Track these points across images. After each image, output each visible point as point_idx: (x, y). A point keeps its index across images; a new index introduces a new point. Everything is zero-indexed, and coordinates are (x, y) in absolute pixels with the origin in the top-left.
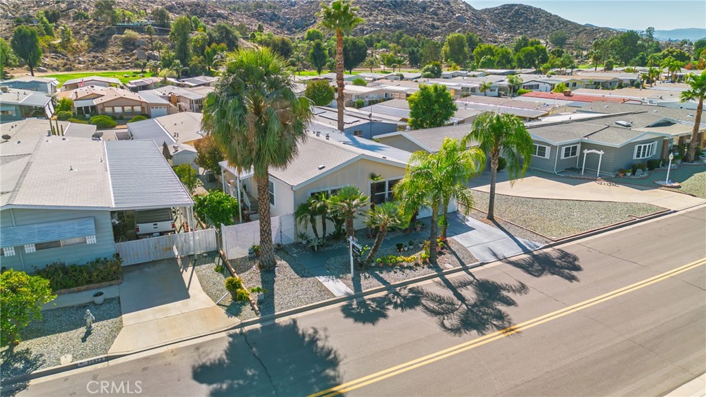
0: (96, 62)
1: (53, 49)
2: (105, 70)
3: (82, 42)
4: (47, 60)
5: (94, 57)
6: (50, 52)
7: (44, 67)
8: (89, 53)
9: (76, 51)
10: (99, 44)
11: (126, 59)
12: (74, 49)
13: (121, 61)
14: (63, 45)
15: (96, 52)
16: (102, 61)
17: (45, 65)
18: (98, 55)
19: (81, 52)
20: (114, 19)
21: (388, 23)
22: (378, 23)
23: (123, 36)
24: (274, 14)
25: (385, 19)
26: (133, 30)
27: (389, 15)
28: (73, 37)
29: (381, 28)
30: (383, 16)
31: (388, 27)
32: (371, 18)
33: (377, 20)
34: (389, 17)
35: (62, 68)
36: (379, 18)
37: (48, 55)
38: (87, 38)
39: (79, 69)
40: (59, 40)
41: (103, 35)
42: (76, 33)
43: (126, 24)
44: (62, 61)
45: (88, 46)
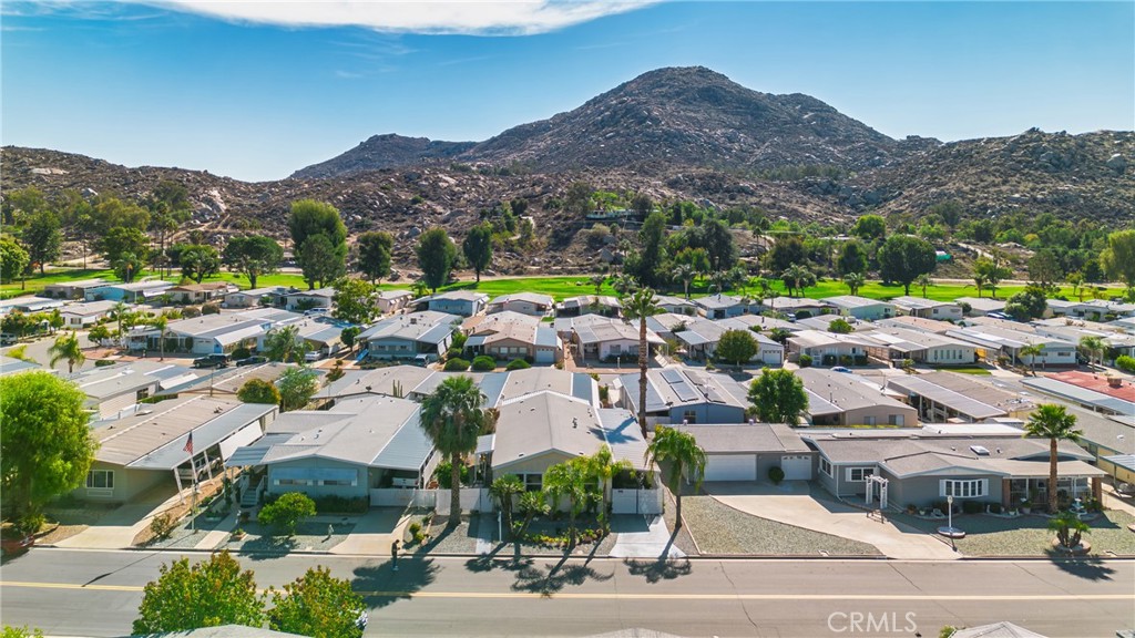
0: (553, 262)
1: (509, 247)
2: (559, 274)
3: (544, 239)
4: (500, 260)
5: (552, 257)
6: (506, 251)
7: (494, 269)
8: (548, 252)
10: (561, 241)
11: (588, 260)
12: (532, 246)
13: (581, 262)
14: (521, 243)
15: (555, 251)
16: (558, 263)
17: (495, 268)
18: (557, 254)
19: (539, 250)
20: (586, 209)
21: (1039, 196)
22: (1017, 195)
23: (591, 231)
24: (831, 184)
25: (1033, 190)
26: (604, 224)
27: (1044, 182)
28: (536, 232)
29: (1022, 204)
30: (1031, 185)
31: (1039, 203)
32: (1004, 188)
33: (1017, 192)
34: (1042, 185)
35: (512, 271)
36: (1021, 188)
37: (502, 253)
38: (550, 233)
39: (531, 273)
40: (519, 236)
41: (568, 230)
42: (541, 226)
43: (598, 216)
44: (515, 262)
45: (549, 243)
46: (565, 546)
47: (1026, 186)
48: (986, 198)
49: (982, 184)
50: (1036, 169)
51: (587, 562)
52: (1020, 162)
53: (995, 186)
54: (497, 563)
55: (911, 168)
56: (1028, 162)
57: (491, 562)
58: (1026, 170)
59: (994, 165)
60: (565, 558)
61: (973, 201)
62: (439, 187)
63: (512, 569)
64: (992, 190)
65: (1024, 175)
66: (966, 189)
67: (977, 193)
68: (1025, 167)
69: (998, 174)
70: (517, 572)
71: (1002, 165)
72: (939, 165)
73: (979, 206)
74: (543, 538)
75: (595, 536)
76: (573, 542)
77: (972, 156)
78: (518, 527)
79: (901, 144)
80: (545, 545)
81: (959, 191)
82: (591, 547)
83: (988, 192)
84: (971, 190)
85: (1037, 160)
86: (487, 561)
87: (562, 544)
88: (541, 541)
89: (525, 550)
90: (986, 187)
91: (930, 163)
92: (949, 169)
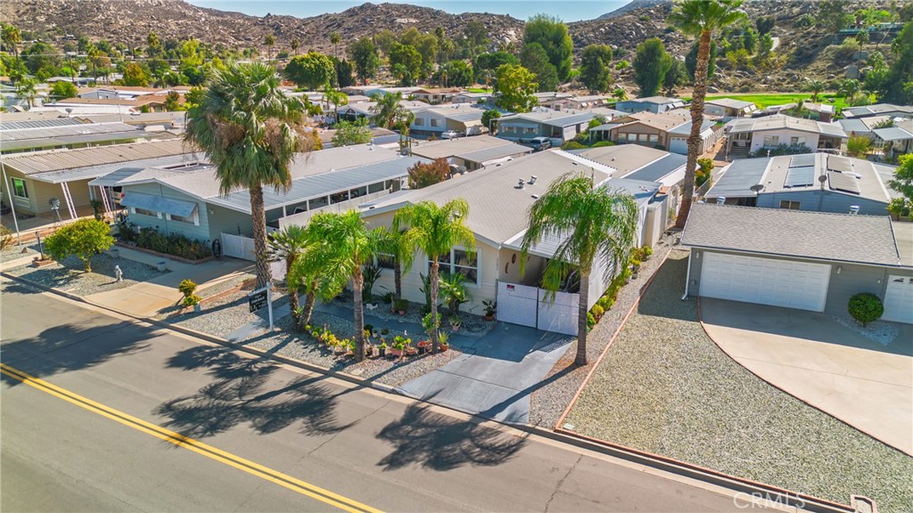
1: (742, 65)
3: (784, 57)
5: (788, 75)
6: (738, 69)
8: (785, 69)
10: (803, 58)
11: (829, 78)
14: (756, 62)
15: (794, 69)
16: (794, 80)
18: (795, 72)
19: (775, 68)
20: (840, 24)
23: (841, 46)
28: (777, 50)
35: (737, 89)
37: (732, 72)
38: (793, 50)
39: (758, 91)
40: (754, 55)
41: (815, 47)
43: (853, 31)
44: (744, 80)
45: (788, 61)
46: (350, 356)
74: (325, 336)
75: (411, 349)
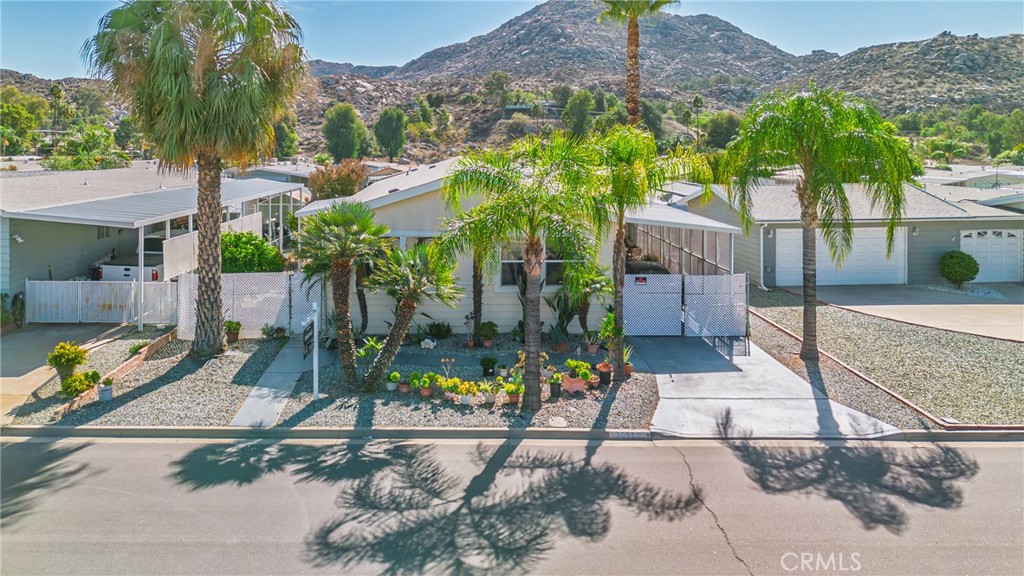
1: (425, 138)
3: (461, 130)
4: (415, 150)
5: (470, 147)
6: (421, 141)
7: (408, 158)
8: (466, 142)
9: (451, 140)
10: (480, 132)
12: (448, 137)
14: (437, 134)
15: (474, 141)
17: (409, 156)
18: (475, 145)
19: (456, 141)
20: (504, 101)
21: (957, 97)
22: (934, 96)
23: (510, 121)
24: (745, 91)
25: (950, 90)
26: (524, 113)
27: (959, 84)
28: (452, 124)
29: (940, 104)
30: (947, 86)
31: (956, 103)
32: (920, 89)
33: (934, 93)
34: (958, 86)
35: (427, 160)
36: (938, 89)
37: (418, 144)
38: (468, 124)
40: (434, 128)
41: (487, 121)
42: (458, 119)
43: (518, 106)
44: (431, 152)
45: (467, 135)
46: (512, 405)
47: (942, 88)
48: (903, 99)
49: (898, 86)
50: (951, 71)
51: (591, 451)
52: (933, 64)
53: (911, 87)
54: (289, 454)
55: (824, 74)
56: (942, 64)
57: (273, 451)
58: (941, 72)
59: (908, 68)
60: (513, 438)
61: (890, 102)
62: (357, 92)
63: (334, 474)
64: (909, 91)
65: (939, 76)
66: (883, 91)
67: (894, 95)
68: (940, 69)
69: (913, 76)
70: (348, 485)
71: (916, 68)
72: (852, 71)
73: (897, 107)
74: (443, 382)
75: (594, 378)
76: (533, 393)
77: (885, 60)
78: (372, 352)
79: (806, 59)
80: (448, 403)
81: (875, 93)
82: (590, 407)
83: (905, 93)
84: (888, 92)
85: (951, 62)
86: (260, 450)
87: (502, 398)
88: (436, 392)
89: (388, 416)
90: (902, 89)
91: (843, 69)
92: (862, 74)
